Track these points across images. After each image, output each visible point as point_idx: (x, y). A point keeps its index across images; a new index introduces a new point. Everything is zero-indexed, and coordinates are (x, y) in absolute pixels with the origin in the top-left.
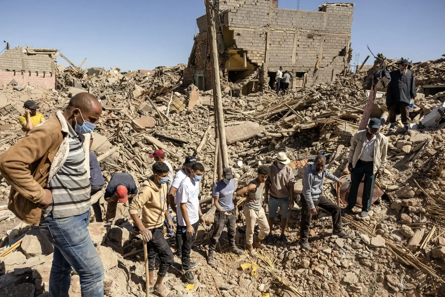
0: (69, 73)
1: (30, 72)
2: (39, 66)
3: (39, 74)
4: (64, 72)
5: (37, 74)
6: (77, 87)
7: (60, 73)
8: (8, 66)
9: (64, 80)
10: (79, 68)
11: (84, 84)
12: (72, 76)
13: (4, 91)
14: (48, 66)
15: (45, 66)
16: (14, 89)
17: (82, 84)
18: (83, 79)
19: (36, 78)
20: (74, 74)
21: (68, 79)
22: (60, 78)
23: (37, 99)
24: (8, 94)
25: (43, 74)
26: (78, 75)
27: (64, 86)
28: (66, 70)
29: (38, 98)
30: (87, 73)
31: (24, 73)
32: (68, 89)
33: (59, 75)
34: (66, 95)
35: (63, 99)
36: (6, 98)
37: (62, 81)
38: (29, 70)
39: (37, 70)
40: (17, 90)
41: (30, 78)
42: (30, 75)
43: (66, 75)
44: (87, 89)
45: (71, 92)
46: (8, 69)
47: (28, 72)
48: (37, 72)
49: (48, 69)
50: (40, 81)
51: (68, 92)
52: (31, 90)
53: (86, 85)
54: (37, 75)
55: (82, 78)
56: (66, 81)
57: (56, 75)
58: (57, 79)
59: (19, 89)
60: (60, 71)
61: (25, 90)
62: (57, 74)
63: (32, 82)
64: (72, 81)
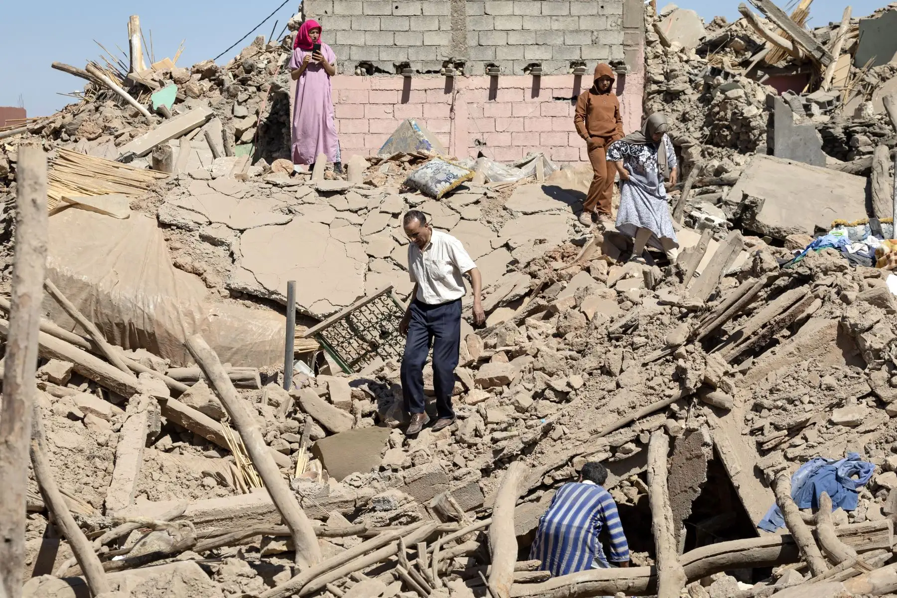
0: (728, 60)
1: (492, 70)
2: (546, 24)
3: (545, 81)
4: (701, 52)
5: (537, 79)
6: (794, 155)
7: (675, 64)
8: (370, 40)
9: (698, 115)
10: (801, 17)
11: (838, 132)
12: (751, 75)
13: (354, 200)
14: (601, 23)
15: (585, 24)
16: (411, 186)
17: (824, 131)
18: (820, 95)
19: (529, 107)
20: (761, 65)
21: (723, 105)
22: (671, 96)
23: (539, 252)
24: (376, 220)
25: (570, 81)
26: (792, 65)
27: (695, 152)
28: (711, 36)
29: (550, 246)
30: (852, 51)
31: (459, 83)
32: (719, 171)
33: (669, 76)
34: (719, 217)
35: (713, 247)
36: (360, 252)
37: (684, 119)
38: (489, 56)
39: (533, 55)
40: (427, 192)
41: (492, 109)
42: (493, 95)
43: (715, 72)
44: (858, 162)
45: (754, 194)
46: (372, 58)
47: (480, 68)
48: (533, 68)
49: (604, 39)
50: (546, 124)
51: (733, 195)
52: (505, 190)
53: (849, 133)
54: (536, 91)
55: (816, 87)
56: (710, 119)
57: (648, 80)
58: (656, 104)
59: (441, 189)
60: (675, 47)
61: (477, 189)
62: (657, 72)
63: (505, 139)
64: (751, 111)
